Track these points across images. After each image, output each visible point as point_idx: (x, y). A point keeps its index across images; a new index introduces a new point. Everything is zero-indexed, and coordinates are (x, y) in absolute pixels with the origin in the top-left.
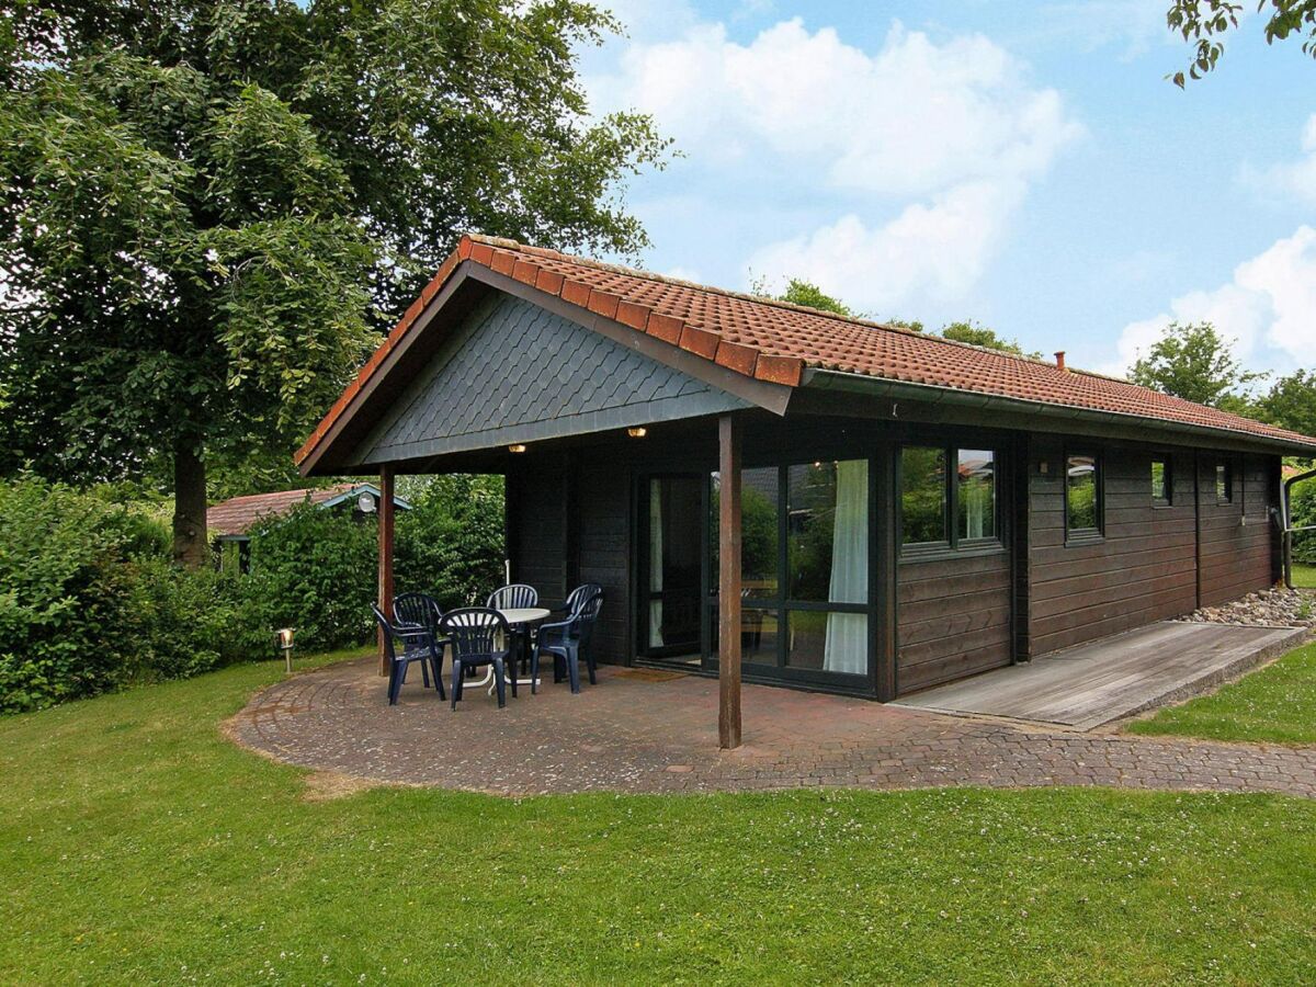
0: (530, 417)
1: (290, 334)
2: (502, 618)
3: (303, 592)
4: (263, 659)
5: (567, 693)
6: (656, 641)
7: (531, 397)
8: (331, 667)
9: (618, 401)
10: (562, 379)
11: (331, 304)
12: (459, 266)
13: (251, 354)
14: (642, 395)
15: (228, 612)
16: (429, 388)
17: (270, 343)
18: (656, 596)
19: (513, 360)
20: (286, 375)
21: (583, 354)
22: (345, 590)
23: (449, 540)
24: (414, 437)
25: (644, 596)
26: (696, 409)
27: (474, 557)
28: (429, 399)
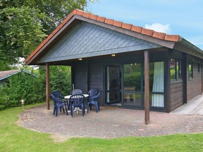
0: (90, 51)
1: (25, 32)
2: (84, 96)
3: (23, 92)
4: (14, 107)
5: (95, 113)
6: (108, 101)
7: (90, 47)
8: (32, 108)
9: (116, 47)
10: (99, 42)
11: (34, 26)
12: (73, 16)
13: (15, 37)
14: (123, 46)
15: (7, 96)
16: (61, 45)
17: (21, 34)
18: (108, 91)
19: (85, 38)
20: (24, 42)
21: (106, 37)
22: (32, 91)
23: (53, 80)
24: (56, 56)
25: (106, 91)
26: (139, 48)
27: (58, 84)
28: (61, 48)
